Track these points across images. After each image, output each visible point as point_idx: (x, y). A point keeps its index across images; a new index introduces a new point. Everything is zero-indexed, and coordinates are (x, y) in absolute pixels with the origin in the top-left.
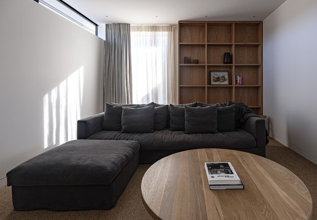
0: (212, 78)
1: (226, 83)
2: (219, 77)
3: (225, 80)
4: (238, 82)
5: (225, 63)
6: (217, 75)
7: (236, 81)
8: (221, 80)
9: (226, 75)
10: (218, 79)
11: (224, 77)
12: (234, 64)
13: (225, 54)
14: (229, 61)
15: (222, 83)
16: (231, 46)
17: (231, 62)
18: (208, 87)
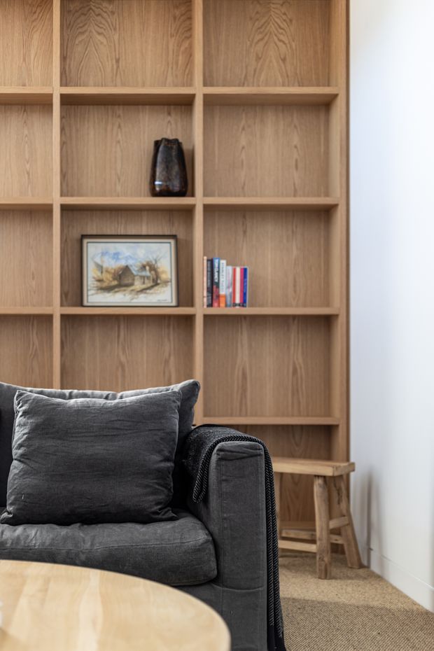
0: (91, 273)
1: (164, 297)
2: (126, 270)
3: (156, 282)
4: (224, 290)
5: (155, 194)
6: (116, 256)
7: (213, 287)
8: (138, 285)
9: (162, 254)
10: (122, 279)
11: (153, 268)
12: (199, 200)
13: (157, 144)
14: (176, 185)
15: (143, 299)
16: (184, 104)
17: (186, 189)
18: (63, 316)
